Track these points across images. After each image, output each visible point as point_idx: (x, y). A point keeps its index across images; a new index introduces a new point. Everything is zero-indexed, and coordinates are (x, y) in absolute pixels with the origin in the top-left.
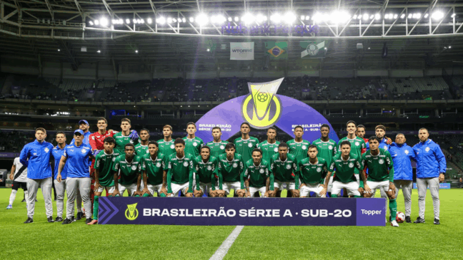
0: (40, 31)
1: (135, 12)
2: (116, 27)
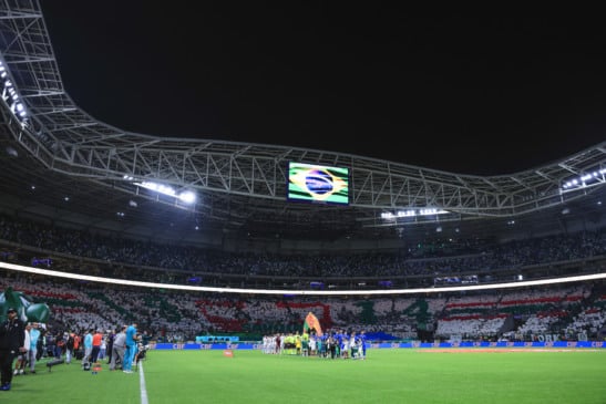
0: (528, 207)
1: (600, 163)
2: (588, 183)
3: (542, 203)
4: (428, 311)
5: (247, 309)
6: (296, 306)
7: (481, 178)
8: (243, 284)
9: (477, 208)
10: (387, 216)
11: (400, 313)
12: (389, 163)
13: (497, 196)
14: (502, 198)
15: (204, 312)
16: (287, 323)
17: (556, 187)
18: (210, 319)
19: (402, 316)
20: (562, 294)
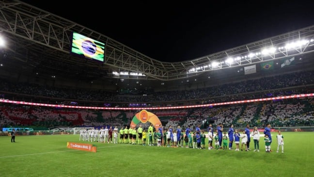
0: (174, 78)
1: (204, 64)
3: (179, 76)
4: (127, 117)
5: (35, 113)
6: (63, 113)
7: (159, 62)
8: (32, 100)
9: (155, 75)
10: (116, 73)
11: (115, 118)
12: (124, 46)
13: (162, 71)
14: (164, 73)
15: (7, 114)
16: (59, 121)
17: (186, 71)
18: (11, 118)
19: (116, 119)
20: (178, 112)
